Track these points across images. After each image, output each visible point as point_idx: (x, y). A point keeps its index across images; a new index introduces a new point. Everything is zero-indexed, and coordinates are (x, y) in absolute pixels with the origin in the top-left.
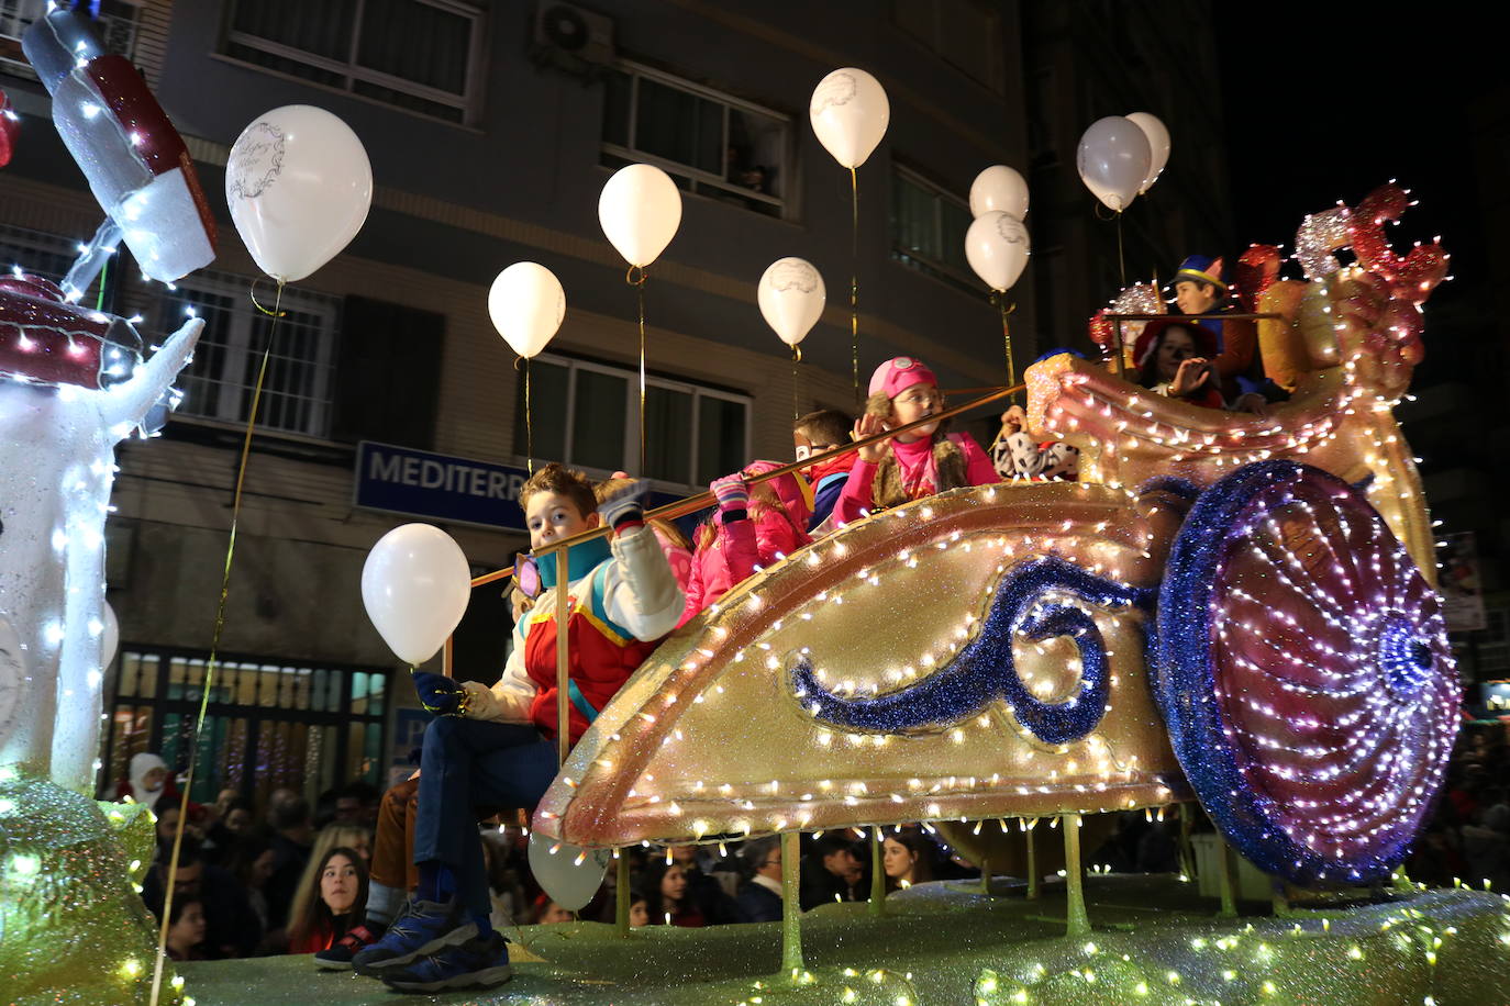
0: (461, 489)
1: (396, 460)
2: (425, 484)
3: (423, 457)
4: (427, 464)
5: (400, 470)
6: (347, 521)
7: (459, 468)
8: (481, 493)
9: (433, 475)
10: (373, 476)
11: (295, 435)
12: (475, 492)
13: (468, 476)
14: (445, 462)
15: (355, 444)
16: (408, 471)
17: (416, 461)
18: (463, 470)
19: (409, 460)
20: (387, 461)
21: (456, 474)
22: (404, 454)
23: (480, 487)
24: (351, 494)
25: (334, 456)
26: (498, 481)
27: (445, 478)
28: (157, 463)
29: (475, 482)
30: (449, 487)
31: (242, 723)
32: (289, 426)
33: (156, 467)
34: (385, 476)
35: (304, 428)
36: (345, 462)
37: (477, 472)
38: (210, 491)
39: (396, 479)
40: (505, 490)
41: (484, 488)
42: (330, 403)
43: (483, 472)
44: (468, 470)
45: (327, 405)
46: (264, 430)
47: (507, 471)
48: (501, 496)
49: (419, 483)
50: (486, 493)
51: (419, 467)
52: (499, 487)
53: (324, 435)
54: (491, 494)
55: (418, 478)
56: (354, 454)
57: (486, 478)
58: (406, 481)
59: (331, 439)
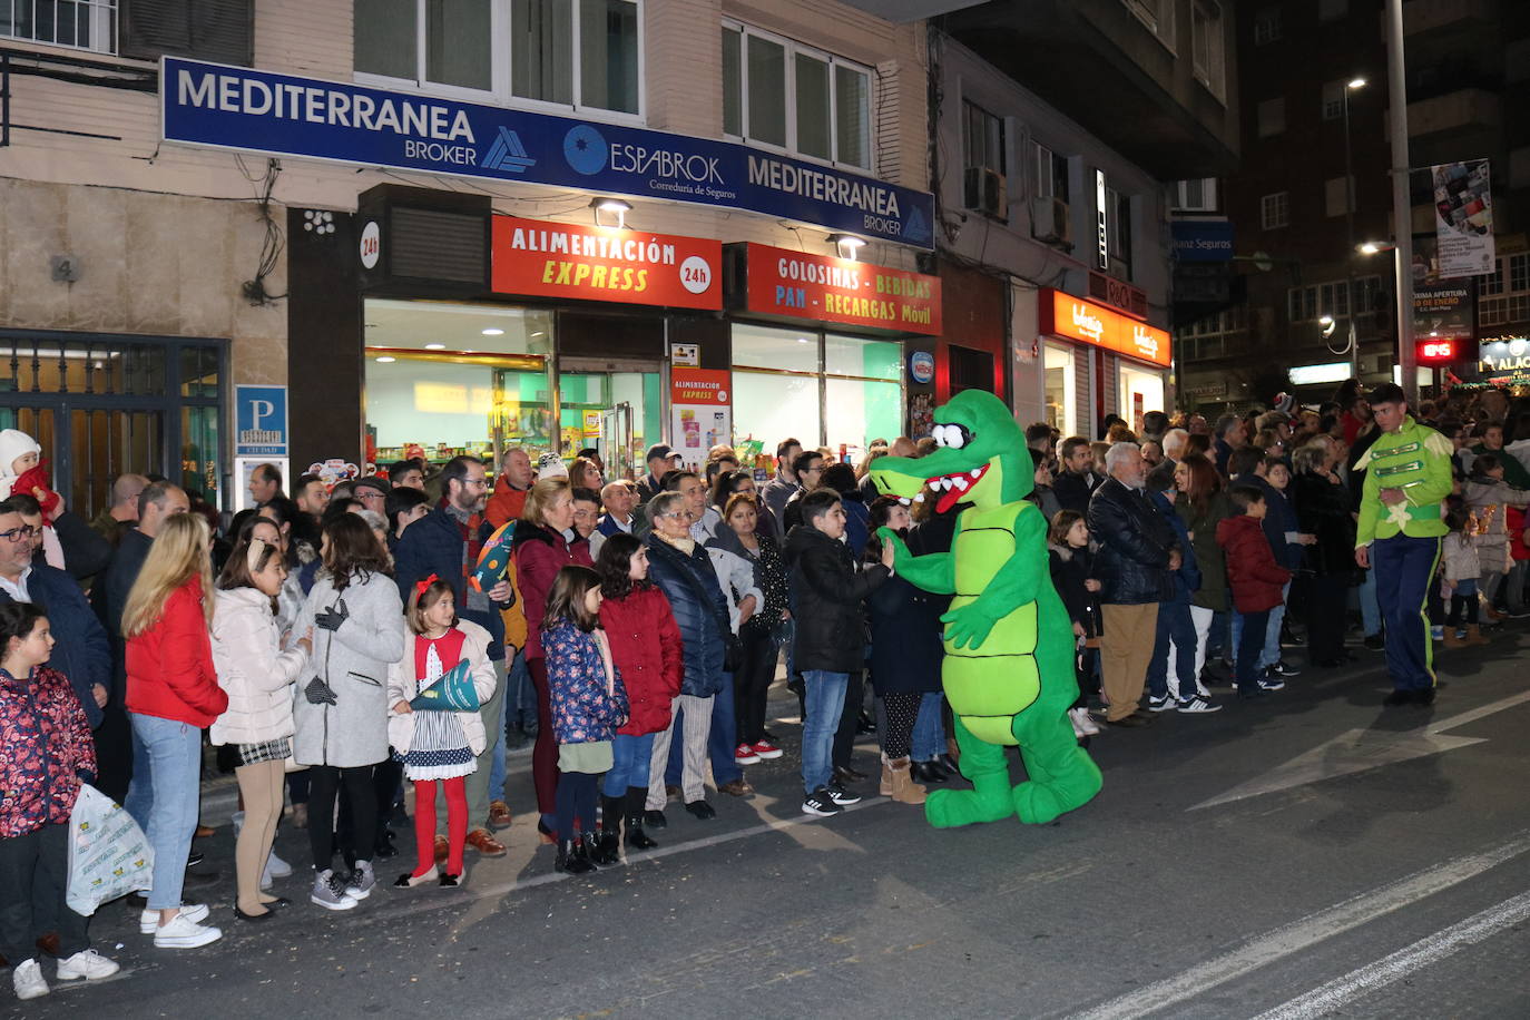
0: (294, 115)
1: (209, 79)
2: (248, 109)
3: (243, 75)
4: (248, 84)
5: (214, 93)
6: (153, 159)
7: (288, 88)
8: (321, 119)
9: (258, 98)
10: (183, 101)
11: (73, 51)
12: (310, 117)
13: (302, 98)
14: (271, 80)
15: (155, 61)
16: (225, 93)
17: (235, 81)
18: (295, 91)
19: (225, 80)
20: (197, 85)
21: (287, 96)
22: (218, 72)
23: (317, 112)
24: (155, 125)
25: (128, 75)
26: (339, 103)
27: (273, 102)
29: (311, 105)
30: (279, 113)
32: (66, 38)
34: (197, 102)
35: (85, 42)
36: (147, 84)
37: (311, 92)
39: (212, 105)
40: (349, 115)
41: (324, 113)
42: (116, 8)
43: (320, 93)
44: (301, 90)
45: (112, 12)
46: (33, 44)
47: (351, 91)
48: (345, 123)
49: (241, 108)
50: (327, 119)
51: (239, 88)
52: (341, 111)
53: (112, 51)
54: (332, 121)
55: (239, 101)
56: (155, 73)
57: (324, 100)
58: (225, 106)
59: (122, 55)
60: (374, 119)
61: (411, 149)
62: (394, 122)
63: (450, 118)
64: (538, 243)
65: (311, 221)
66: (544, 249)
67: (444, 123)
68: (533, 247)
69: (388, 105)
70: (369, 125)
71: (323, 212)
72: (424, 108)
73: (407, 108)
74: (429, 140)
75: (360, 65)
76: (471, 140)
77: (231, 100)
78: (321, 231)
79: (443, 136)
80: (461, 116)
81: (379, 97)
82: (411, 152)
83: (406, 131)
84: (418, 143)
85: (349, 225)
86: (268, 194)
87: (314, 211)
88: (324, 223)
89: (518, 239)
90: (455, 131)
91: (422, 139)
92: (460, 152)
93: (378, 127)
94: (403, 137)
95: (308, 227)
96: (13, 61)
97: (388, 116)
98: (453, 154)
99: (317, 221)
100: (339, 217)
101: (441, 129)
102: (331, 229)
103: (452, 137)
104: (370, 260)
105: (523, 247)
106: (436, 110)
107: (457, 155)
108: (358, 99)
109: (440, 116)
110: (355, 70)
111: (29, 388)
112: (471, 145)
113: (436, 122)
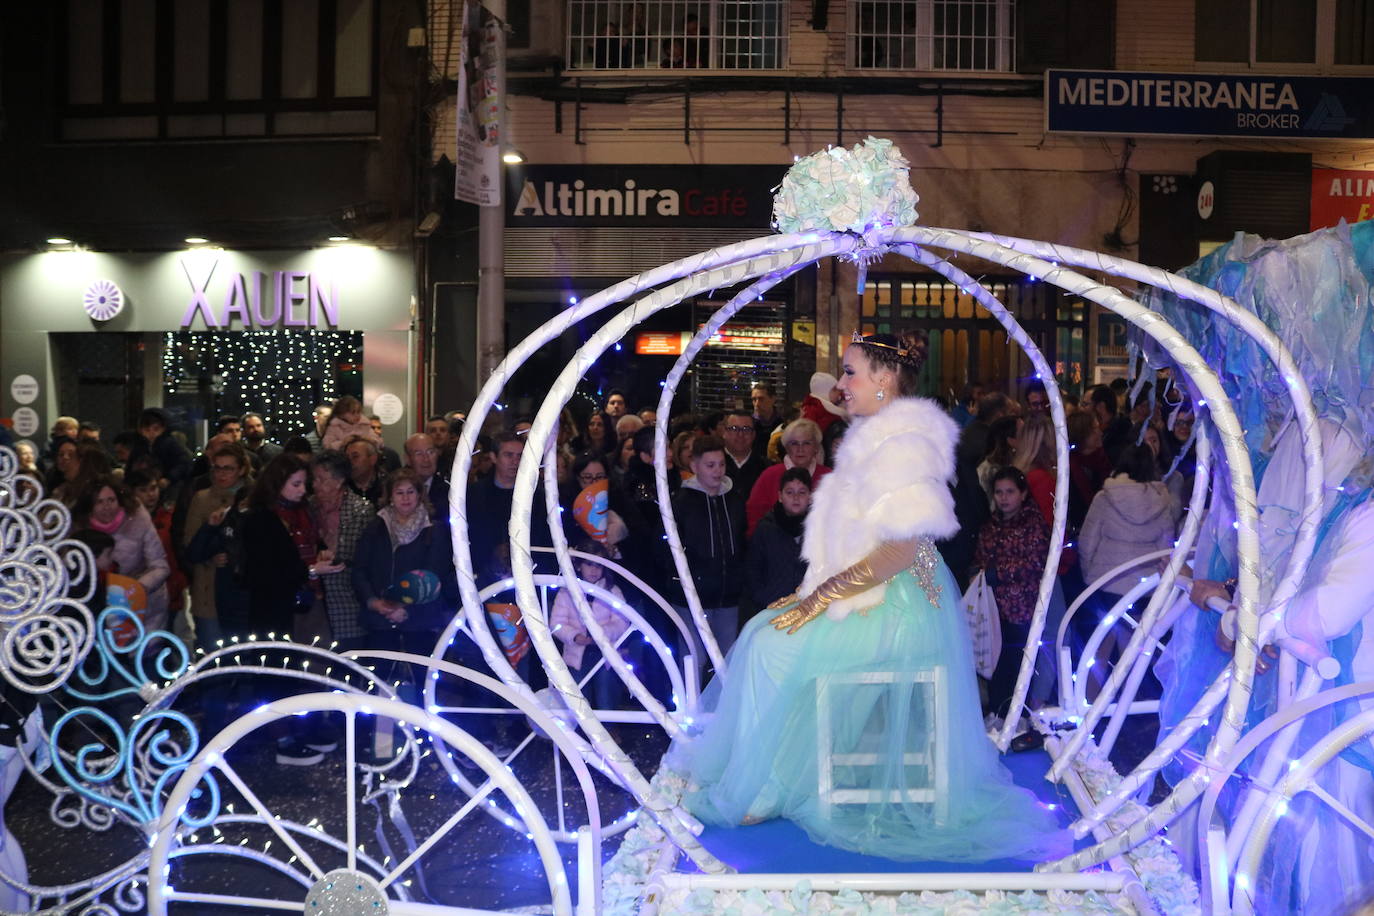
0: (1147, 103)
1: (1082, 83)
2: (1111, 102)
3: (1105, 77)
4: (1111, 83)
5: (1086, 92)
6: (1040, 146)
7: (1142, 82)
8: (1168, 104)
9: (1118, 93)
10: (1062, 101)
11: (986, 74)
12: (1160, 103)
13: (1153, 89)
14: (1128, 78)
15: (1042, 74)
16: (1093, 92)
17: (1101, 81)
18: (1147, 84)
19: (1093, 82)
20: (1073, 87)
21: (1141, 89)
22: (1088, 77)
24: (1042, 121)
25: (1023, 87)
26: (1183, 89)
27: (1130, 94)
28: (871, 116)
29: (1160, 93)
30: (1135, 102)
31: (963, 333)
32: (980, 65)
33: (869, 120)
34: (1073, 101)
35: (992, 66)
36: (1036, 91)
37: (1160, 84)
38: (916, 134)
39: (1083, 101)
40: (1191, 99)
41: (1170, 99)
42: (1014, 38)
43: (1168, 83)
44: (1152, 83)
45: (1011, 41)
46: (958, 73)
47: (1191, 79)
48: (1187, 104)
49: (1106, 102)
50: (1172, 103)
51: (1104, 87)
52: (1184, 96)
53: (1011, 69)
54: (1177, 104)
55: (1104, 97)
56: (1042, 83)
57: (1171, 88)
58: (1093, 102)
59: (1018, 72)
60: (1211, 99)
61: (1242, 120)
62: (1228, 100)
63: (1277, 91)
64: (1354, 188)
65: (1157, 184)
66: (1359, 193)
67: (1272, 96)
68: (1349, 193)
69: (1223, 87)
70: (1207, 104)
71: (1168, 176)
72: (1254, 86)
73: (1240, 88)
74: (1258, 111)
75: (1201, 55)
76: (1295, 107)
77: (1098, 97)
78: (1166, 191)
79: (1271, 107)
80: (1287, 88)
81: (1215, 81)
82: (1242, 123)
83: (1239, 106)
84: (1248, 115)
85: (1189, 186)
86: (1125, 165)
87: (1161, 176)
88: (1169, 185)
89: (1336, 187)
90: (1282, 101)
91: (1252, 111)
92: (1285, 118)
93: (1215, 105)
94: (1236, 111)
95: (1157, 188)
96: (945, 87)
97: (1223, 95)
98: (1279, 121)
99: (1163, 184)
100: (1181, 179)
101: (1268, 101)
102: (1174, 189)
103: (1279, 106)
104: (1205, 212)
105: (1340, 194)
106: (1264, 86)
107: (1283, 121)
108: (1198, 84)
109: (1268, 91)
110: (1197, 59)
111: (952, 316)
112: (1294, 112)
113: (1264, 96)
